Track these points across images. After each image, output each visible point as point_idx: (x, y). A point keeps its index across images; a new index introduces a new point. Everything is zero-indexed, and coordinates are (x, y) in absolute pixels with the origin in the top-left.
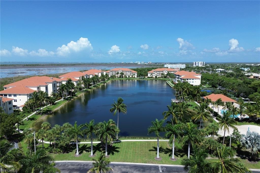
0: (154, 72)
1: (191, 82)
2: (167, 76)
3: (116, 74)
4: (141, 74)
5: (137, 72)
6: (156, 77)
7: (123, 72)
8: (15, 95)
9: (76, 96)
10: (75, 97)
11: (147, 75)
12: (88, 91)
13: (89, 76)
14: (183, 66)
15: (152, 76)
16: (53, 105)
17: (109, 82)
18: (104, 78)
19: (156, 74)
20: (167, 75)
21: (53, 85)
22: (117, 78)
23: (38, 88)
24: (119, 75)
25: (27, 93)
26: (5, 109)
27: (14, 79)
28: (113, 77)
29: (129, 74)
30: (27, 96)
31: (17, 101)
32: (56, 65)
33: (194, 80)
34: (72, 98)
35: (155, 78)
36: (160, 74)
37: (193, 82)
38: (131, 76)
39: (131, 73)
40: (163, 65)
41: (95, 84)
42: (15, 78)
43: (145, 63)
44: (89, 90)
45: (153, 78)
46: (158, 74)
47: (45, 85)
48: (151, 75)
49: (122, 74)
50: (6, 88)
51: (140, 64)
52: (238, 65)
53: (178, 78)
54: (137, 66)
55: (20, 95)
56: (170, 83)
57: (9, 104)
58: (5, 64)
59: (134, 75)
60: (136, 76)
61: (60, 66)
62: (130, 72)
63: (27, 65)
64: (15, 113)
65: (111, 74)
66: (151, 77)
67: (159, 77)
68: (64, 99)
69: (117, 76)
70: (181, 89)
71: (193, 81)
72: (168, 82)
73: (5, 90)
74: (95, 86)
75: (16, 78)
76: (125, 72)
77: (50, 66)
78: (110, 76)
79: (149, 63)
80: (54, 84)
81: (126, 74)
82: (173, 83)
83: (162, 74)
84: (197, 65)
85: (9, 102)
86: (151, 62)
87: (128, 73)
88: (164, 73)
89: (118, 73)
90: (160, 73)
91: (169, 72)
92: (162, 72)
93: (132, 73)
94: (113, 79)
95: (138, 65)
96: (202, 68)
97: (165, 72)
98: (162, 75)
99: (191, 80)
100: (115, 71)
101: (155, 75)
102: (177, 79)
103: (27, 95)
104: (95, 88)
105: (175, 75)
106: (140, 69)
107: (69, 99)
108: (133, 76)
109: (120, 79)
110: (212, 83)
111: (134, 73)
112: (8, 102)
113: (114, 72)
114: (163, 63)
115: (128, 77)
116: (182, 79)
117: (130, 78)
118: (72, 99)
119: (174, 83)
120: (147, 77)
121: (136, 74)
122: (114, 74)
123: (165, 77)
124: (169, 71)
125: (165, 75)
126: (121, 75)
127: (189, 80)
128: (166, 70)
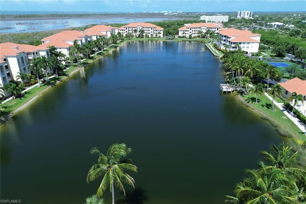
0: (188, 29)
1: (246, 48)
2: (205, 35)
3: (133, 32)
4: (168, 32)
5: (163, 29)
6: (190, 37)
7: (144, 29)
9: (66, 75)
10: (64, 78)
11: (178, 33)
12: (87, 63)
13: (91, 37)
14: (226, 19)
15: (184, 35)
16: (18, 99)
17: (124, 44)
18: (115, 39)
19: (190, 32)
20: (207, 33)
22: (134, 37)
24: (138, 33)
28: (129, 36)
29: (152, 32)
33: (250, 44)
34: (58, 79)
35: (188, 37)
36: (197, 32)
37: (248, 47)
38: (154, 36)
39: (154, 30)
40: (198, 17)
41: (100, 50)
43: (174, 14)
44: (90, 61)
45: (186, 38)
46: (193, 32)
48: (183, 33)
49: (142, 31)
51: (167, 14)
52: (295, 15)
53: (225, 40)
54: (163, 17)
56: (210, 46)
59: (159, 33)
60: (161, 35)
62: (153, 28)
65: (126, 32)
66: (183, 37)
67: (194, 36)
68: (43, 82)
69: (134, 34)
71: (248, 45)
72: (208, 45)
74: (100, 54)
76: (146, 29)
78: (124, 36)
79: (178, 13)
80: (22, 58)
81: (147, 32)
82: (216, 48)
83: (200, 32)
84: (242, 16)
86: (181, 12)
87: (150, 30)
88: (203, 30)
89: (136, 31)
90: (196, 30)
91: (209, 30)
92: (199, 29)
93: (156, 31)
94: (130, 39)
95: (164, 15)
96: (251, 21)
97: (204, 28)
98: (198, 33)
99: (246, 44)
100: (133, 28)
101: (190, 34)
102: (223, 42)
104: (101, 57)
105: (219, 35)
106: (167, 22)
107: (53, 82)
108: (158, 35)
109: (139, 39)
110: (279, 49)
111: (158, 30)
113: (130, 29)
114: (197, 13)
115: (150, 36)
116: (232, 43)
117: (154, 37)
118: (58, 82)
119: (218, 48)
120: (177, 37)
121: (162, 32)
122: (130, 32)
124: (209, 28)
125: (203, 34)
127: (242, 44)
128: (205, 25)
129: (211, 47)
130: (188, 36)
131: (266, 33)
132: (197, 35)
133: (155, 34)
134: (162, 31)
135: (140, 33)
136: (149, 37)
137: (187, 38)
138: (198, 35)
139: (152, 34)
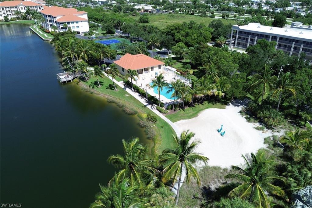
1: (75, 27)
2: (27, 16)
6: (6, 19)
19: (4, 13)
20: (27, 13)
33: (79, 23)
35: (4, 20)
36: (13, 13)
37: (78, 27)
46: (8, 13)
53: (50, 21)
67: (11, 18)
70: (72, 54)
71: (77, 25)
72: (32, 27)
82: (44, 31)
83: (18, 13)
88: (20, 10)
90: (12, 11)
91: (28, 9)
92: (15, 9)
97: (22, 8)
98: (16, 14)
99: (75, 23)
101: (3, 15)
102: (49, 23)
105: (42, 15)
110: (108, 26)
116: (59, 24)
123: (25, 18)
124: (28, 7)
125: (23, 14)
127: (71, 23)
128: (22, 3)
129: (37, 30)
130: (2, 18)
131: (92, 10)
132: (15, 16)
137: (2, 21)
138: (17, 16)
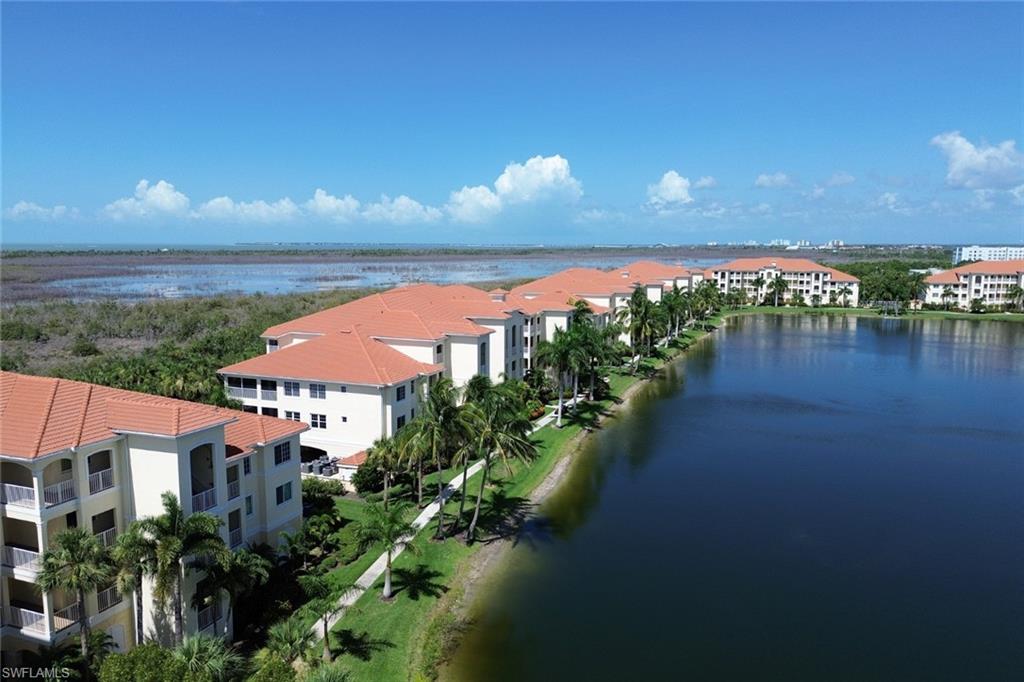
0: (964, 281)
3: (747, 286)
4: (888, 289)
5: (859, 279)
6: (977, 306)
7: (785, 278)
8: (318, 389)
9: (617, 401)
10: (611, 407)
12: (652, 369)
15: (951, 300)
19: (977, 291)
21: (506, 331)
22: (750, 304)
23: (439, 349)
24: (764, 290)
25: (383, 378)
26: (249, 499)
27: (318, 301)
28: (736, 299)
29: (817, 288)
30: (378, 399)
31: (327, 422)
32: (461, 254)
34: (600, 410)
35: (968, 309)
36: (1002, 291)
38: (825, 300)
39: (825, 283)
42: (323, 296)
44: (656, 367)
45: (957, 310)
46: (988, 293)
47: (477, 331)
48: (946, 294)
49: (780, 285)
50: (274, 343)
55: (344, 389)
57: (278, 461)
58: (295, 248)
59: (845, 292)
60: (854, 298)
61: (474, 256)
62: (820, 277)
63: (363, 253)
64: (313, 524)
65: (723, 286)
66: (942, 307)
67: (991, 306)
69: (750, 295)
73: (268, 352)
75: (326, 297)
76: (793, 278)
77: (440, 257)
80: (514, 327)
81: (799, 287)
83: (1017, 292)
85: (278, 449)
87: (808, 283)
89: (756, 283)
90: (999, 285)
93: (833, 284)
94: (736, 308)
100: (745, 273)
101: (974, 296)
103: (384, 391)
108: (840, 299)
109: (769, 309)
111: (841, 283)
112: (268, 446)
113: (735, 277)
115: (808, 301)
117: (824, 306)
118: (601, 419)
120: (919, 307)
121: (855, 289)
122: (735, 286)
126: (773, 293)
130: (964, 303)
132: (1001, 302)
133: (828, 294)
134: (855, 285)
135: (772, 290)
136: (806, 305)
137: (963, 311)
138: (1010, 302)
139: (816, 293)
